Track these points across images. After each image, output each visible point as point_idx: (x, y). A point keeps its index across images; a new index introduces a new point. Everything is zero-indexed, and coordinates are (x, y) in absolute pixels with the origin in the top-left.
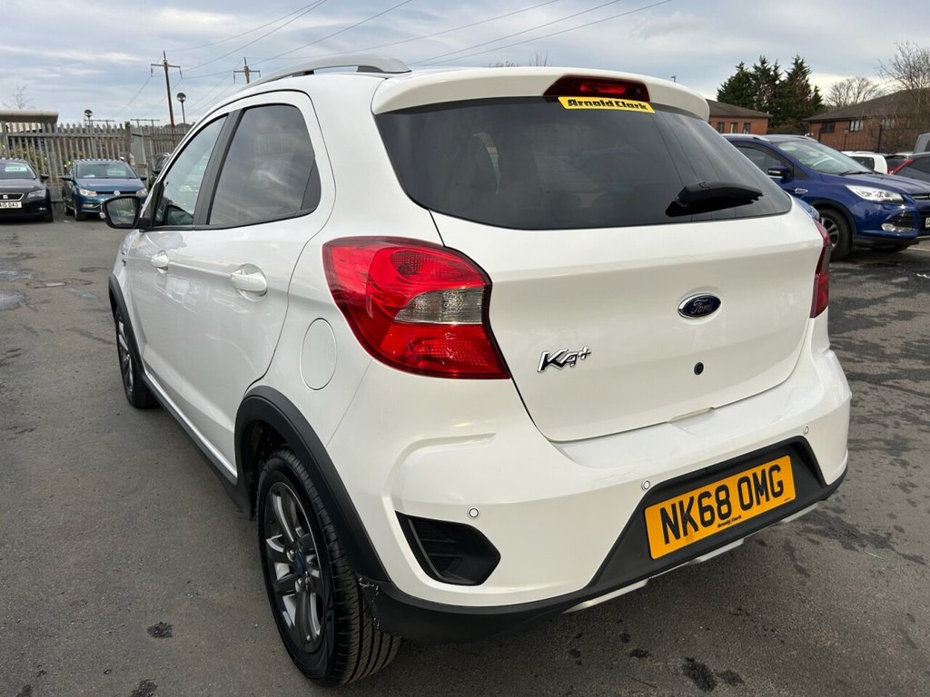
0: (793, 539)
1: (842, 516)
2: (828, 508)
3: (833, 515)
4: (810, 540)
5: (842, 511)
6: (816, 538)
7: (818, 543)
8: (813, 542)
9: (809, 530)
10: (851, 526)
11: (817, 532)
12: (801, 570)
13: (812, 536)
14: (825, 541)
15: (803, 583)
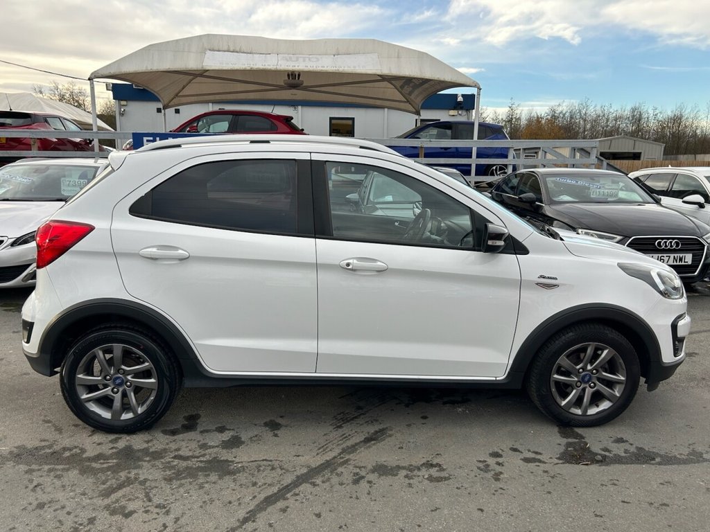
0: (58, 436)
1: (27, 468)
2: (39, 470)
3: (34, 467)
4: (47, 440)
5: (26, 472)
6: (43, 444)
7: (41, 441)
8: (44, 441)
9: (50, 447)
10: (19, 464)
11: (43, 448)
12: (49, 422)
13: (47, 443)
14: (37, 444)
15: (45, 416)
